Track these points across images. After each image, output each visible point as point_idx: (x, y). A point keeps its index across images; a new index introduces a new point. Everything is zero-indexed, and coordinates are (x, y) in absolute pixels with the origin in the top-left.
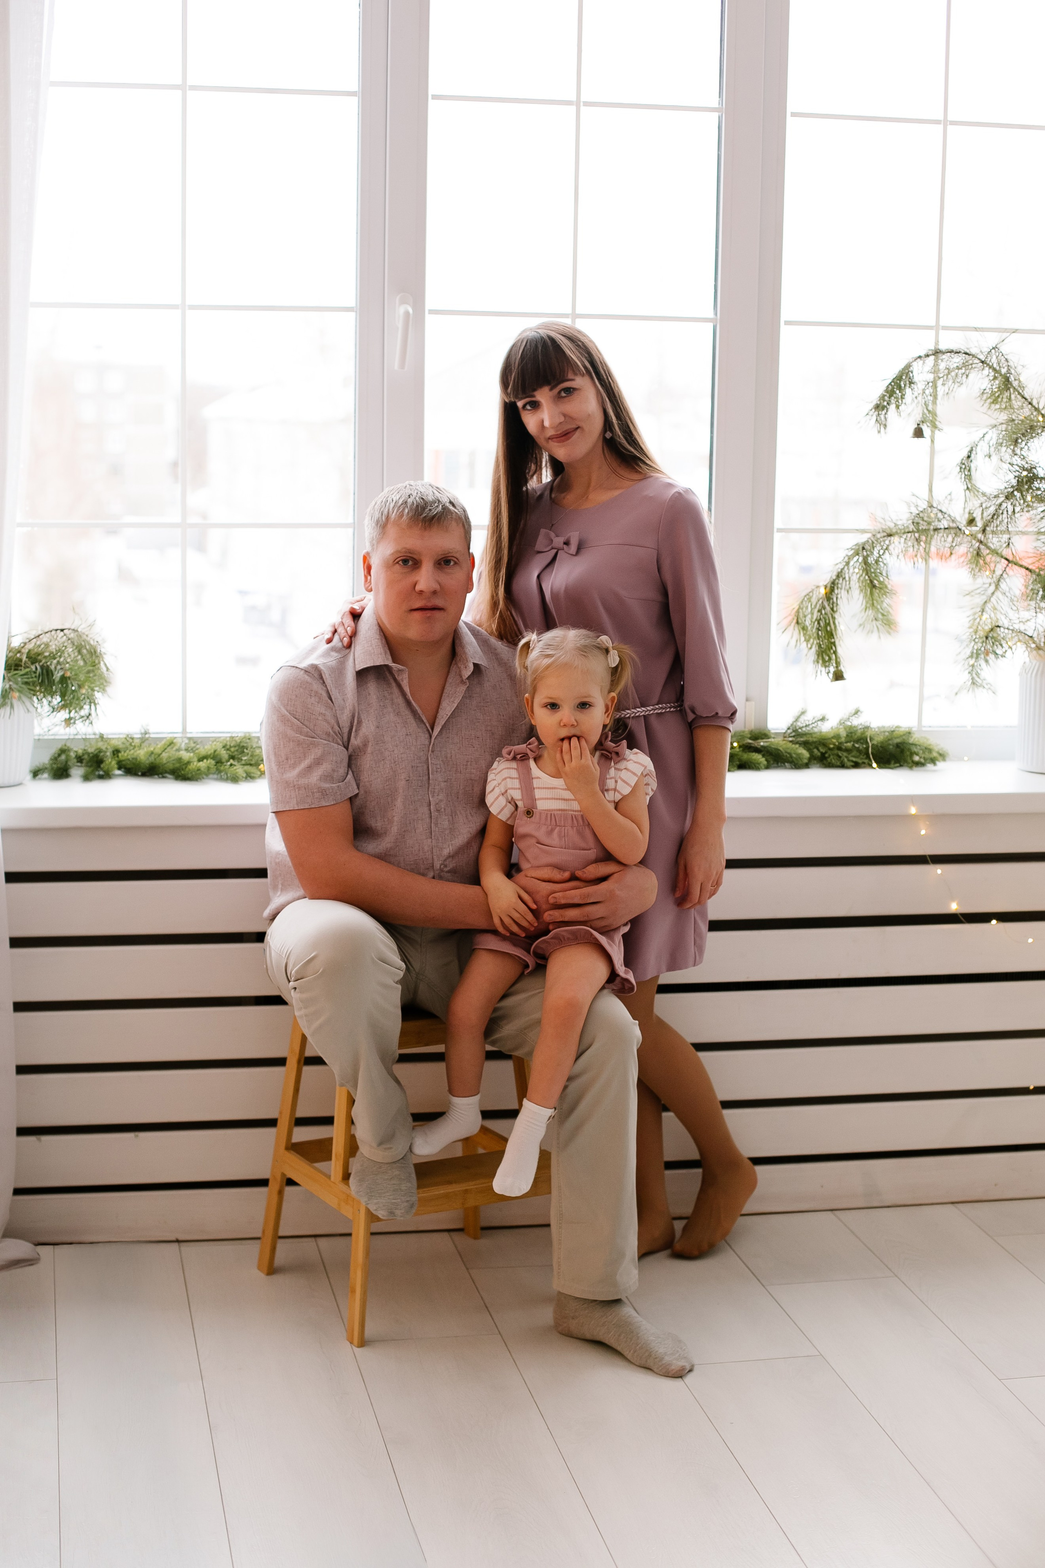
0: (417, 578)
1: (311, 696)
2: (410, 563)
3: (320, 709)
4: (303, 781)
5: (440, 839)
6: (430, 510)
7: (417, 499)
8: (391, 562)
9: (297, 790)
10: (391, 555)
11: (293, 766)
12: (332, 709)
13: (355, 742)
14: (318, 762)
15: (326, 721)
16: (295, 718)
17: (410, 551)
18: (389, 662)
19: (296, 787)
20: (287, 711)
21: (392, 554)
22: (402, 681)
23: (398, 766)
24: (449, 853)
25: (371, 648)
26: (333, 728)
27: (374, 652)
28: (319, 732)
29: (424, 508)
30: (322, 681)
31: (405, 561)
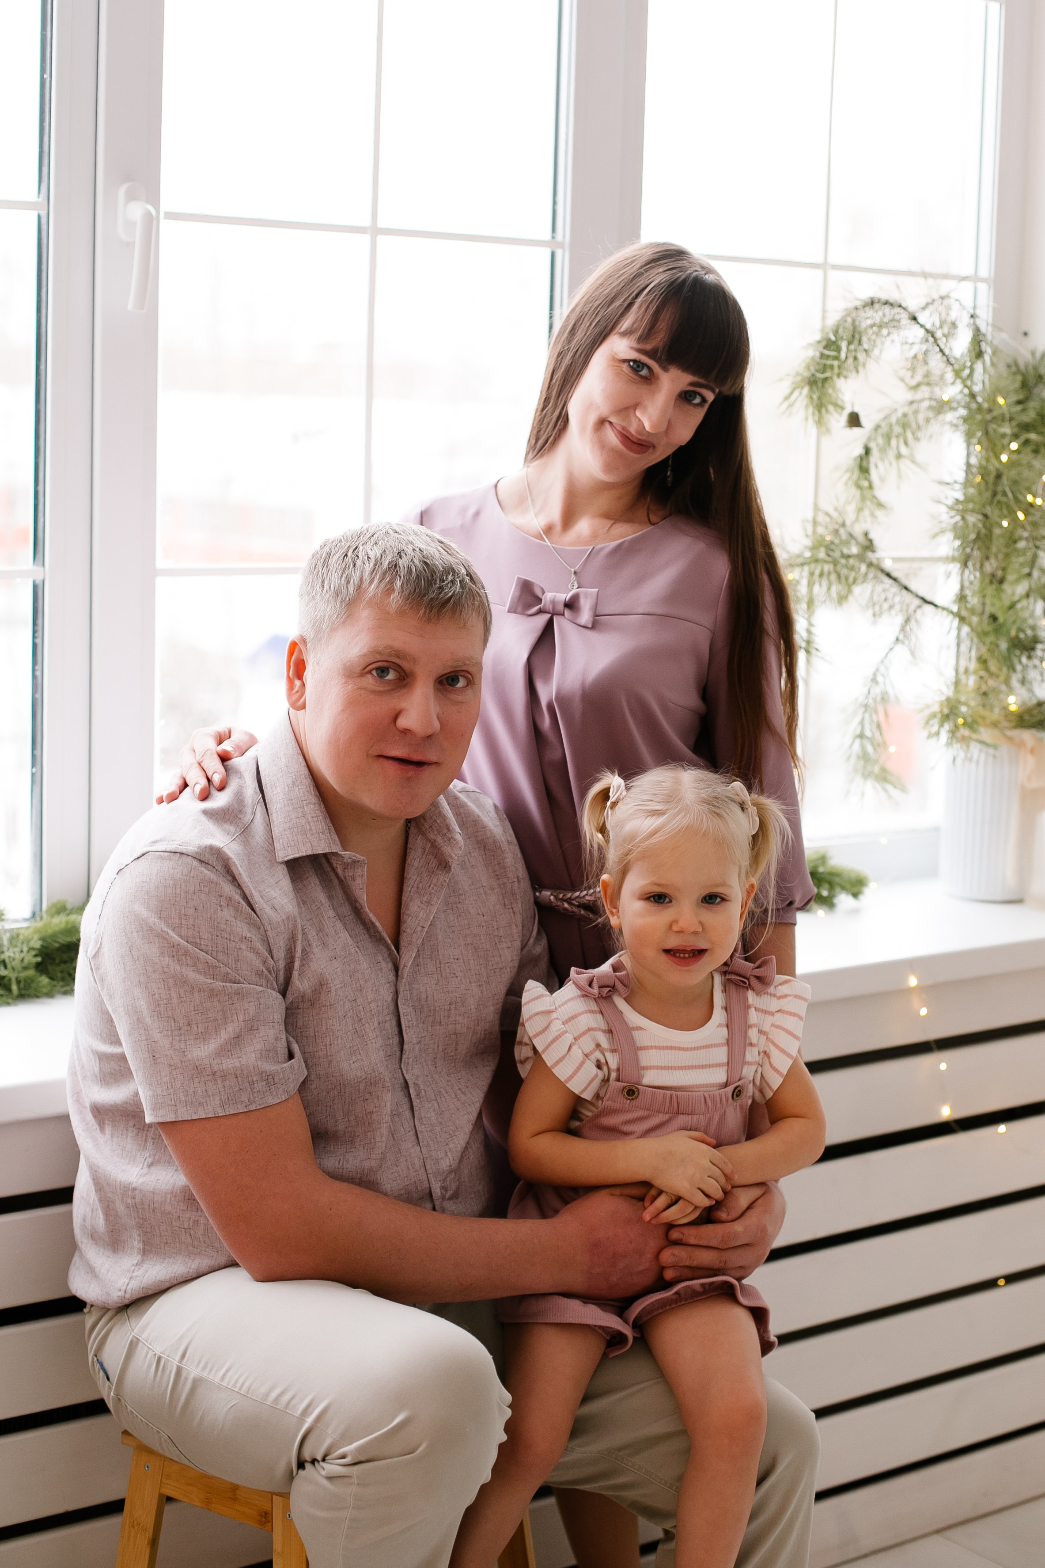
0: (403, 705)
1: (221, 906)
2: (391, 676)
3: (242, 928)
4: (230, 1063)
5: (431, 1143)
6: (441, 588)
7: (417, 562)
8: (358, 669)
9: (219, 1082)
10: (361, 656)
11: (203, 1037)
12: (259, 928)
13: (301, 985)
14: (251, 1027)
15: (253, 950)
16: (202, 950)
17: (398, 654)
18: (337, 848)
19: (218, 1074)
20: (181, 937)
21: (365, 655)
22: (354, 879)
23: (367, 1025)
24: (450, 1166)
25: (303, 821)
26: (265, 962)
27: (310, 829)
28: (245, 972)
29: (430, 583)
30: (230, 878)
31: (382, 671)
